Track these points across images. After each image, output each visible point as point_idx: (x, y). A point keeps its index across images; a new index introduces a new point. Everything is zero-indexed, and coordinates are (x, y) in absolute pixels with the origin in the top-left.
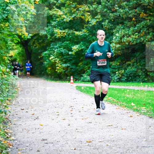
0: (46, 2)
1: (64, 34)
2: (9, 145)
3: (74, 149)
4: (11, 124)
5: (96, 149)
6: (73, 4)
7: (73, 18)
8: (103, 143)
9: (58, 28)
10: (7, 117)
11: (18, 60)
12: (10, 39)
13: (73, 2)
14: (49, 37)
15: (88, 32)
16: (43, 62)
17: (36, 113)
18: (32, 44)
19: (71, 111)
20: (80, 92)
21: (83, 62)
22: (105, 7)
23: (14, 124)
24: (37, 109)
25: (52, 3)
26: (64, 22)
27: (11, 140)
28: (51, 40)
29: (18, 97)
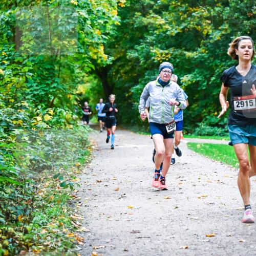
0: (138, 4)
1: (167, 56)
2: (77, 240)
3: (184, 247)
4: (80, 206)
5: (221, 247)
6: (181, 7)
7: (183, 29)
8: (234, 237)
9: (157, 47)
10: (74, 194)
11: (92, 99)
12: (78, 66)
13: (182, 3)
14: (142, 61)
15: (207, 52)
16: (133, 103)
17: (121, 187)
18: (114, 74)
19: (180, 184)
20: (194, 152)
21: (199, 103)
22: (236, 10)
23: (86, 206)
24: (123, 182)
25: (147, 6)
26: (168, 37)
27: (80, 233)
28: (145, 66)
29: (92, 161)
